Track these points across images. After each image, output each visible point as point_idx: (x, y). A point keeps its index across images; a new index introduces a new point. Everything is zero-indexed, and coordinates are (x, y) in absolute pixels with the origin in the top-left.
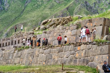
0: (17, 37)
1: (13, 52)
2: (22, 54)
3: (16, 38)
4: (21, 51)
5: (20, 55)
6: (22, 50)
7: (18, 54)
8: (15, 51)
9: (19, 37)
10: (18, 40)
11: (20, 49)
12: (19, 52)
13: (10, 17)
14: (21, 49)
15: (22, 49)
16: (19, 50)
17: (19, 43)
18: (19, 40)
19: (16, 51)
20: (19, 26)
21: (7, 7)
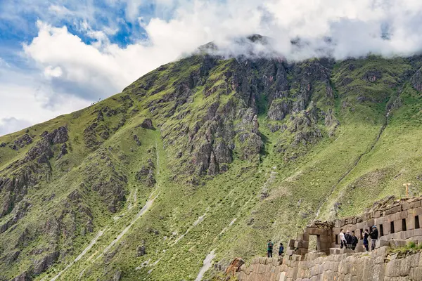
0: (386, 214)
1: (380, 259)
2: (413, 265)
3: (381, 215)
4: (408, 257)
5: (406, 269)
6: (411, 253)
7: (397, 265)
8: (389, 257)
9: (392, 213)
10: (389, 222)
11: (403, 250)
12: (403, 260)
13: (343, 154)
14: (407, 251)
15: (411, 250)
16: (400, 255)
17: (393, 231)
18: (392, 223)
19: (392, 258)
20: (371, 179)
21: (332, 127)
